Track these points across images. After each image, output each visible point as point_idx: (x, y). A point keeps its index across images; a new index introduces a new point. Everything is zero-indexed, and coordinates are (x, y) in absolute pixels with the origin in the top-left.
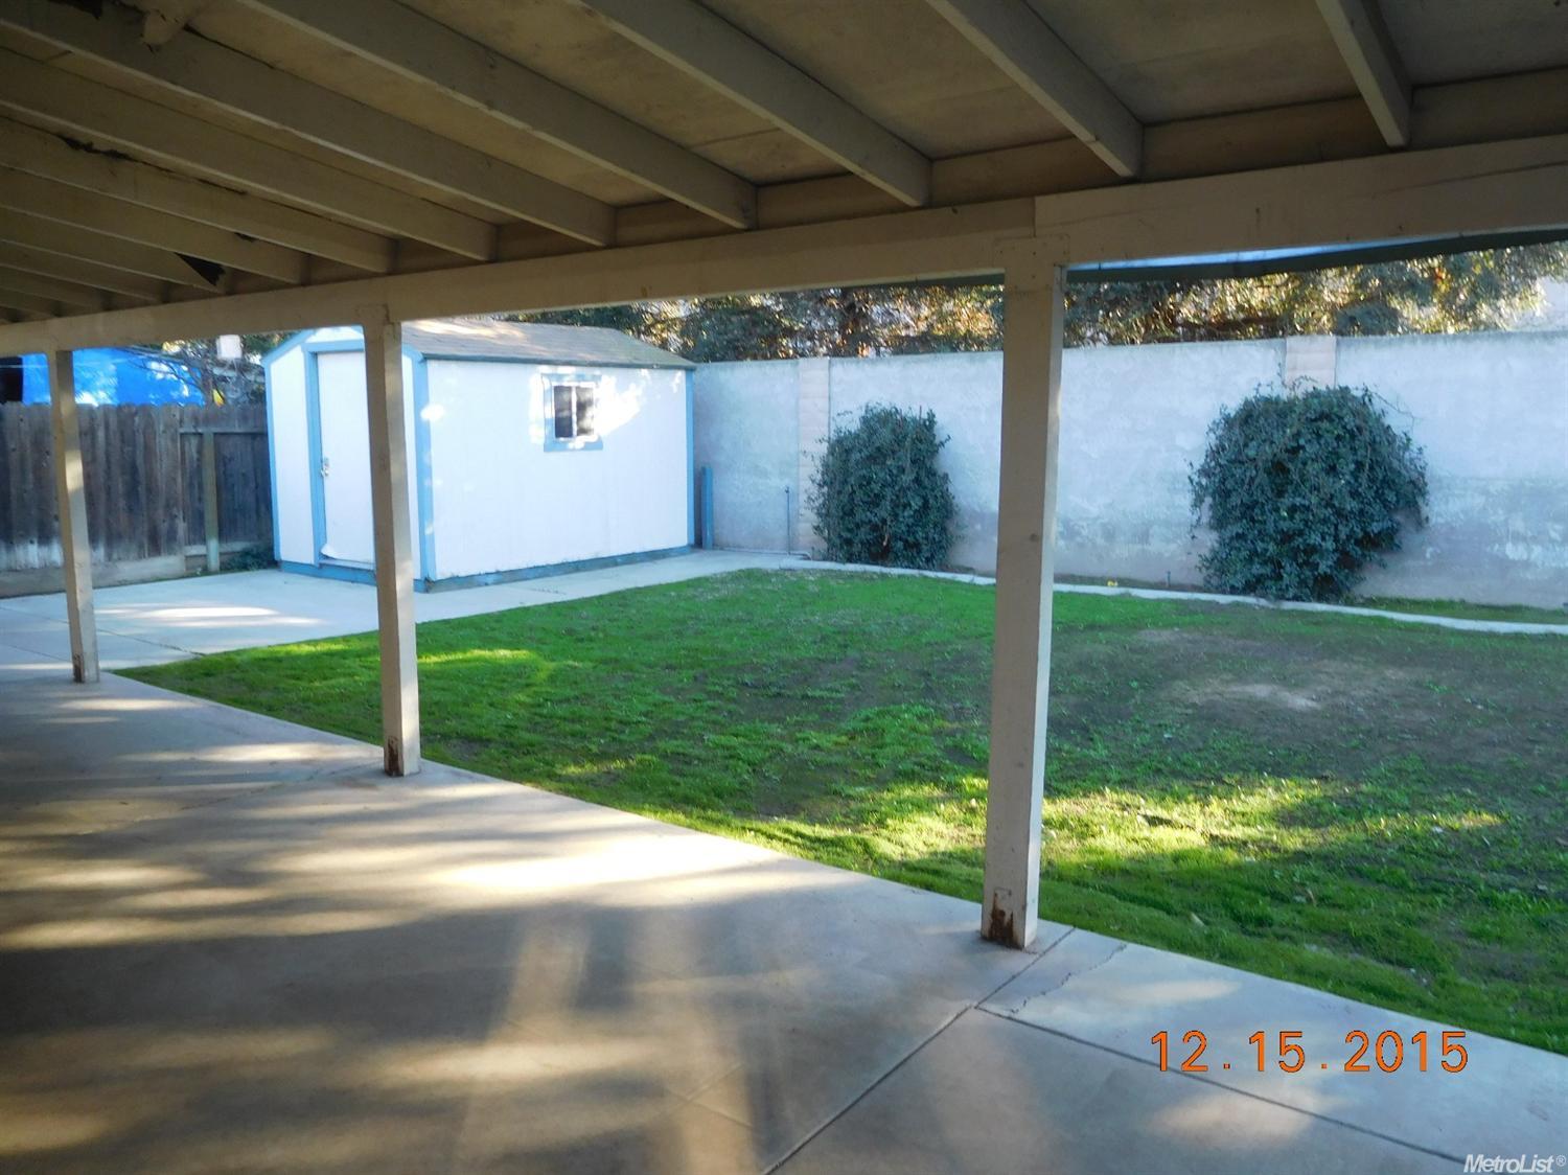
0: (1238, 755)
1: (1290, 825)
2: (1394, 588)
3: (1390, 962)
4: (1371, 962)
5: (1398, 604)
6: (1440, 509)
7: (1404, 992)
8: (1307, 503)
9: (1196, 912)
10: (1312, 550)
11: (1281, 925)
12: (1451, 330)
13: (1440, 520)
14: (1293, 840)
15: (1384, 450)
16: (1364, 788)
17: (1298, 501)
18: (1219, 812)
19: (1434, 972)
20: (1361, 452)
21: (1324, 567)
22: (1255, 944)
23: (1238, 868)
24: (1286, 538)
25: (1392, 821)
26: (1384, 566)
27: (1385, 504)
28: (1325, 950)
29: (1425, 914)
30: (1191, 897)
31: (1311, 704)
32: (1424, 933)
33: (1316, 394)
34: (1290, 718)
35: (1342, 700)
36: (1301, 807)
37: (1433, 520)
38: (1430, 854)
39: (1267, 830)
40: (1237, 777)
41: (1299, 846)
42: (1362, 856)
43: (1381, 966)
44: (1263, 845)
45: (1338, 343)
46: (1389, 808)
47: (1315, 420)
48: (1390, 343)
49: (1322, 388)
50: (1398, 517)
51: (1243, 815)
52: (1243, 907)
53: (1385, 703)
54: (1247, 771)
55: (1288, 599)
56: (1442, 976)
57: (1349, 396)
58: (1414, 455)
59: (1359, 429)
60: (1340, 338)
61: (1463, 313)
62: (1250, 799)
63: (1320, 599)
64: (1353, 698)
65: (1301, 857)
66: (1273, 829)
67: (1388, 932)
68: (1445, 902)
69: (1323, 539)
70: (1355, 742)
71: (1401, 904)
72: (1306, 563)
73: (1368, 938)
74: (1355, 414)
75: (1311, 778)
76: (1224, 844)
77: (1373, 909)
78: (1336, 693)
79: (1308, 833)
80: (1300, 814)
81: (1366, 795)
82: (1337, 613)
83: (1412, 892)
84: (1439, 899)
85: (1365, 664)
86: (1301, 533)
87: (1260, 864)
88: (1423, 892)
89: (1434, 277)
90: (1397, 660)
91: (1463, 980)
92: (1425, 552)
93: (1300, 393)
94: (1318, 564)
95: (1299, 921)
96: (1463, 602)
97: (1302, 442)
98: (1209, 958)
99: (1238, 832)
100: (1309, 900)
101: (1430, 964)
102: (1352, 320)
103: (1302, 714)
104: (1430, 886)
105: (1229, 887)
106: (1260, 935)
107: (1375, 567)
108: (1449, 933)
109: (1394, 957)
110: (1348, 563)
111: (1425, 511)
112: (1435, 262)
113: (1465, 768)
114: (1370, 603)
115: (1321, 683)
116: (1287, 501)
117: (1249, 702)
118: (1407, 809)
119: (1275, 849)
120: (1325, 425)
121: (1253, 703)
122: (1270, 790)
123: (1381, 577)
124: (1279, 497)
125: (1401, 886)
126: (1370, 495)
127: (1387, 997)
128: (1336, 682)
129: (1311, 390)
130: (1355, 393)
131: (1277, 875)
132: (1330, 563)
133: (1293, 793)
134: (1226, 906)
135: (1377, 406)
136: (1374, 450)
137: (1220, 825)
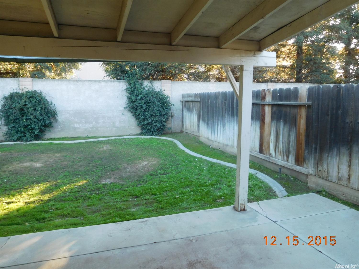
0: (27, 181)
1: (44, 194)
2: (53, 136)
3: (74, 217)
4: (70, 219)
5: (54, 139)
6: (60, 117)
7: (79, 223)
8: (30, 118)
9: (26, 222)
10: (33, 129)
11: (49, 218)
12: (57, 78)
13: (61, 120)
14: (46, 197)
15: (47, 105)
16: (59, 181)
17: (28, 117)
18: (26, 196)
19: (83, 216)
20: (41, 105)
21: (36, 133)
22: (43, 224)
23: (34, 208)
24: (26, 126)
25: (66, 187)
26: (50, 131)
27: (49, 117)
28: (60, 220)
29: (78, 205)
30: (24, 219)
31: (41, 165)
32: (79, 209)
33: (28, 92)
34: (36, 169)
35: (48, 163)
36: (45, 189)
37: (59, 120)
38: (76, 192)
39: (39, 197)
40: (28, 186)
41: (48, 198)
42: (62, 197)
43: (72, 219)
44: (39, 201)
45: (32, 80)
46: (65, 184)
47: (29, 98)
48: (44, 81)
49: (30, 90)
50: (52, 120)
51: (32, 195)
52: (38, 217)
53: (58, 162)
54: (30, 184)
55: (29, 141)
56: (85, 216)
57: (37, 92)
58: (53, 106)
59: (40, 100)
60: (33, 78)
61: (59, 75)
62: (33, 191)
63: (36, 140)
64: (50, 162)
65: (49, 201)
66: (40, 196)
67: (72, 211)
68: (82, 201)
69: (35, 126)
70: (53, 172)
71: (73, 204)
72: (32, 132)
73: (69, 214)
74: (39, 96)
75: (46, 182)
76: (29, 203)
77: (68, 207)
78: (46, 161)
79: (48, 195)
80: (45, 191)
81: (59, 183)
82: (41, 143)
83: (75, 201)
84: (80, 201)
85: (51, 153)
86: (29, 125)
87: (40, 205)
88: (77, 200)
89: (52, 67)
90: (57, 152)
91: (89, 216)
92: (58, 127)
93: (24, 91)
94: (35, 132)
95: (53, 215)
96: (68, 137)
97: (27, 103)
98: (33, 232)
99: (32, 199)
100: (53, 210)
101: (82, 215)
102: (35, 75)
103: (40, 168)
104: (77, 199)
105: (33, 213)
106: (45, 222)
107: (48, 131)
108: (84, 207)
109: (75, 216)
110: (41, 131)
111: (57, 118)
112: (52, 63)
113: (78, 172)
114: (48, 140)
115: (42, 160)
116: (25, 118)
117: (25, 167)
118: (69, 184)
119: (42, 201)
120: (32, 99)
121: (27, 168)
122: (37, 187)
123: (49, 134)
124: (23, 117)
125: (72, 201)
126: (45, 115)
127: (76, 225)
128: (45, 159)
129: (27, 91)
130: (38, 92)
131: (44, 206)
132: (37, 131)
133: (42, 187)
134: (34, 218)
135: (43, 95)
136: (44, 105)
137: (27, 199)
